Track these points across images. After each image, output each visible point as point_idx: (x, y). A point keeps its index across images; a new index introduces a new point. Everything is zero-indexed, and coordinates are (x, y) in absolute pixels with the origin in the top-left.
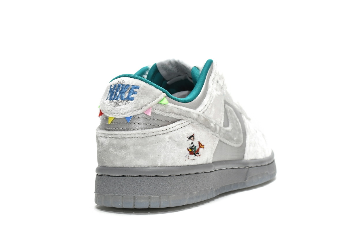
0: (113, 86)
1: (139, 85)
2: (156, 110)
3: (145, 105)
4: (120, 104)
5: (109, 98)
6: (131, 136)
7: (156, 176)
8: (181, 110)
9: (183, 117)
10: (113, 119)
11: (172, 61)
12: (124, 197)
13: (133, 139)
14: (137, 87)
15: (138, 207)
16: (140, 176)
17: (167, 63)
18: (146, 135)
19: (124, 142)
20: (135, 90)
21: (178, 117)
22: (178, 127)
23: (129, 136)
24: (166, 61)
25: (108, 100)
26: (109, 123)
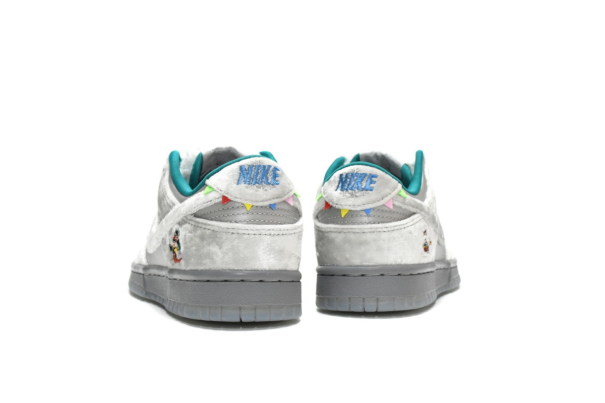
0: (344, 174)
1: (377, 174)
2: (396, 202)
3: (387, 196)
4: (358, 194)
5: (340, 188)
6: (372, 230)
7: (399, 275)
8: (416, 202)
9: (418, 211)
10: (348, 211)
11: (379, 154)
12: (366, 299)
13: (375, 233)
14: (375, 176)
15: (381, 309)
16: (382, 275)
17: (372, 156)
18: (389, 229)
19: (364, 237)
20: (374, 179)
21: (413, 210)
22: (415, 221)
23: (370, 230)
24: (371, 153)
25: (339, 191)
26: (343, 216)
